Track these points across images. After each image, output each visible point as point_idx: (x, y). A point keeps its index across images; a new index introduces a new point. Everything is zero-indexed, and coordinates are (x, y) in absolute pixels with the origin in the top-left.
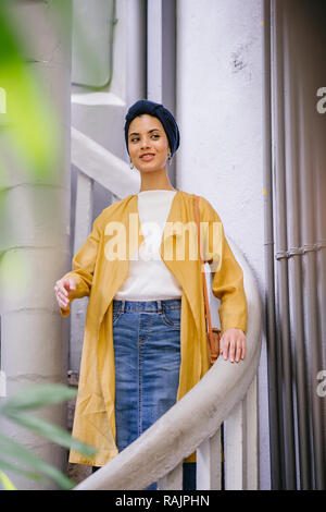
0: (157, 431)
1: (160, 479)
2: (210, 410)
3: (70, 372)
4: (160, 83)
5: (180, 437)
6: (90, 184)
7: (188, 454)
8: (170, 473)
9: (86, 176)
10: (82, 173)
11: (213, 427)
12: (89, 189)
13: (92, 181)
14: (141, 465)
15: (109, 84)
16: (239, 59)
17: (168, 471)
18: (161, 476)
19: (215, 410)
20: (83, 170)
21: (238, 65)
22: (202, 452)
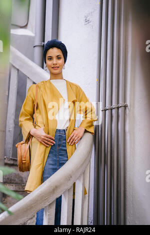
0: (45, 186)
1: (45, 207)
2: (69, 177)
3: (5, 157)
4: (51, 27)
5: (55, 188)
6: (17, 72)
7: (58, 196)
8: (50, 204)
9: (15, 68)
10: (14, 67)
11: (70, 184)
12: (17, 74)
13: (18, 70)
14: (37, 201)
15: (27, 25)
16: (88, 19)
17: (49, 203)
18: (46, 205)
19: (71, 177)
20: (14, 65)
21: (87, 21)
22: (64, 195)
